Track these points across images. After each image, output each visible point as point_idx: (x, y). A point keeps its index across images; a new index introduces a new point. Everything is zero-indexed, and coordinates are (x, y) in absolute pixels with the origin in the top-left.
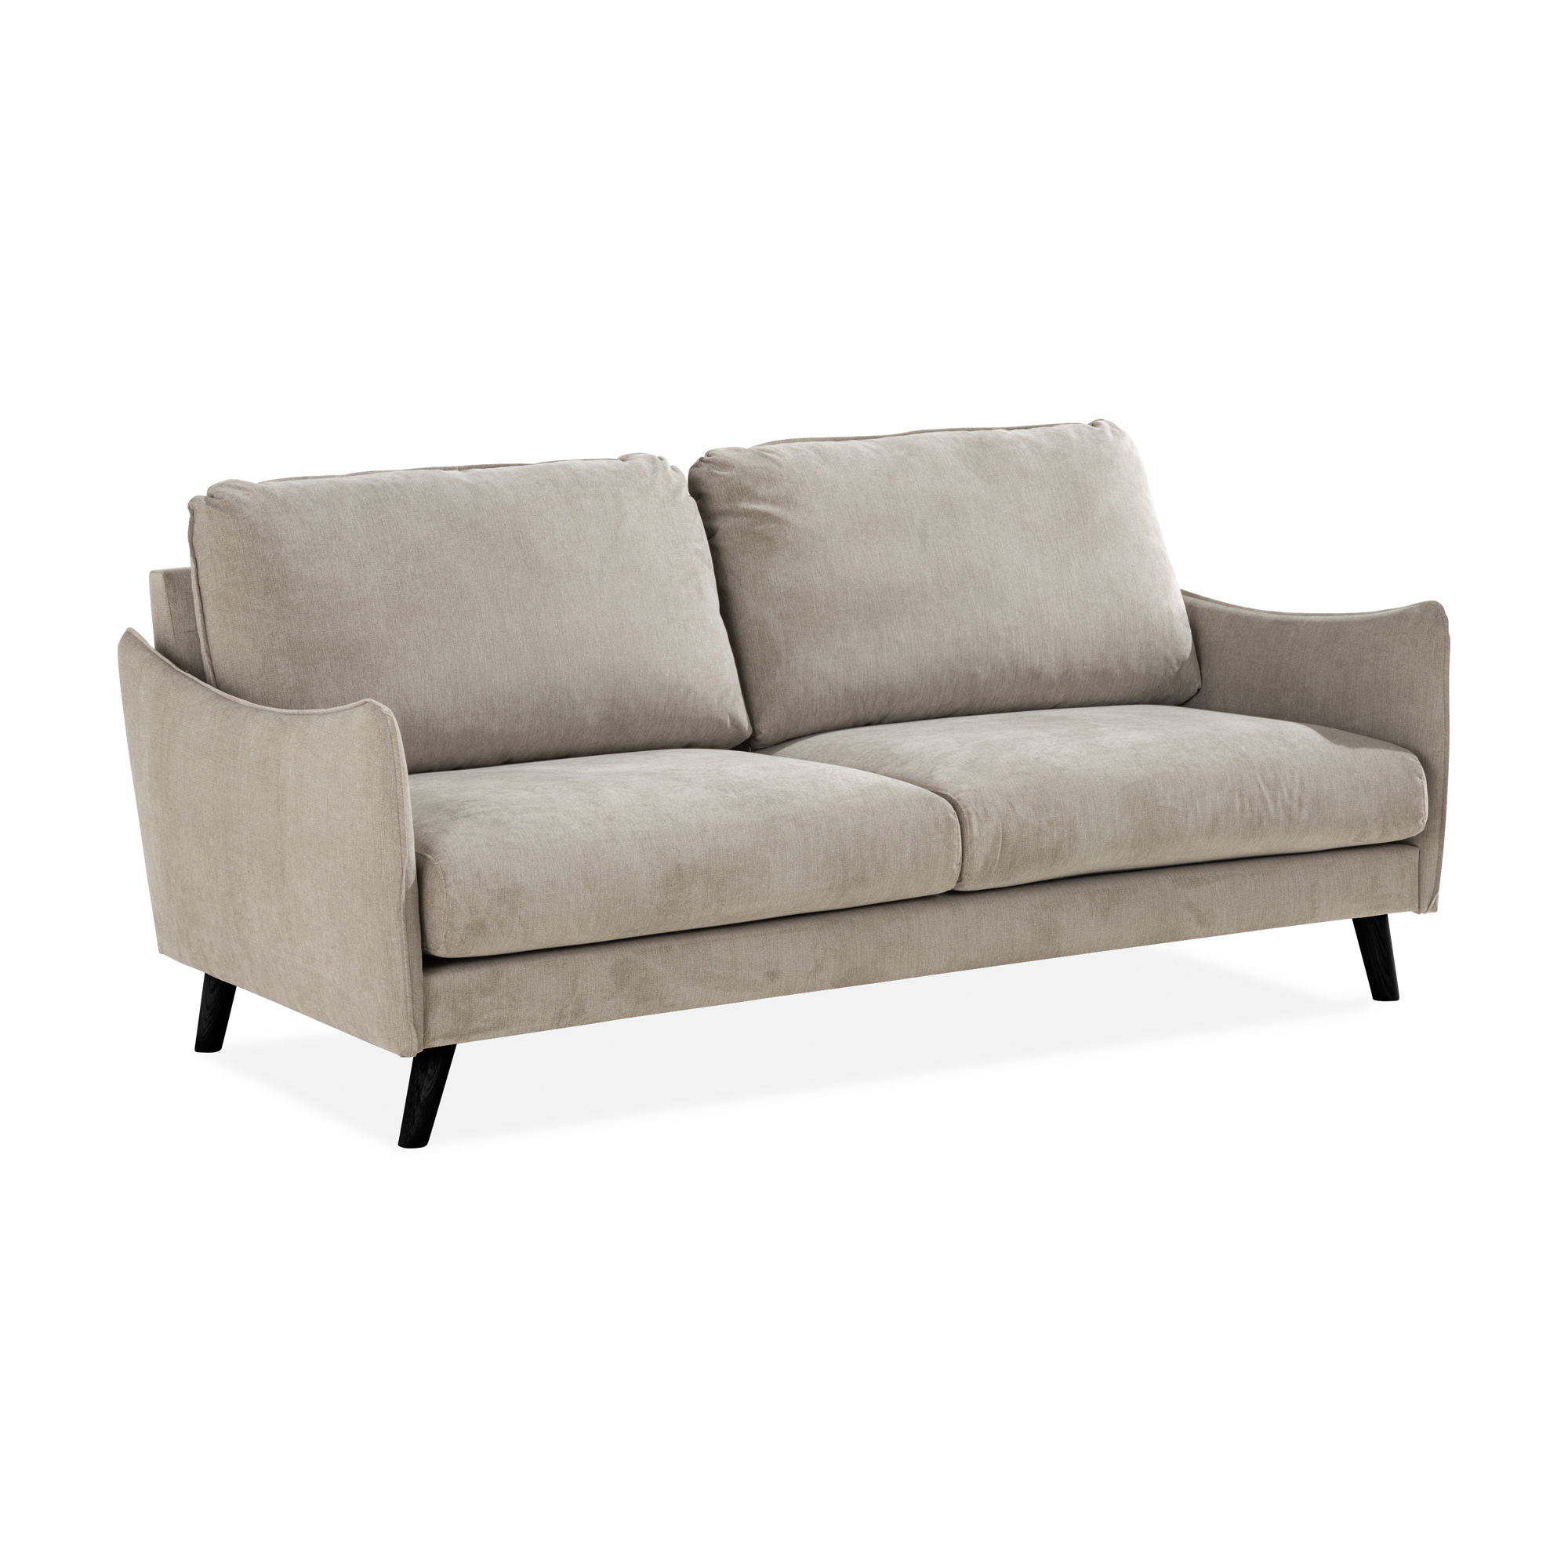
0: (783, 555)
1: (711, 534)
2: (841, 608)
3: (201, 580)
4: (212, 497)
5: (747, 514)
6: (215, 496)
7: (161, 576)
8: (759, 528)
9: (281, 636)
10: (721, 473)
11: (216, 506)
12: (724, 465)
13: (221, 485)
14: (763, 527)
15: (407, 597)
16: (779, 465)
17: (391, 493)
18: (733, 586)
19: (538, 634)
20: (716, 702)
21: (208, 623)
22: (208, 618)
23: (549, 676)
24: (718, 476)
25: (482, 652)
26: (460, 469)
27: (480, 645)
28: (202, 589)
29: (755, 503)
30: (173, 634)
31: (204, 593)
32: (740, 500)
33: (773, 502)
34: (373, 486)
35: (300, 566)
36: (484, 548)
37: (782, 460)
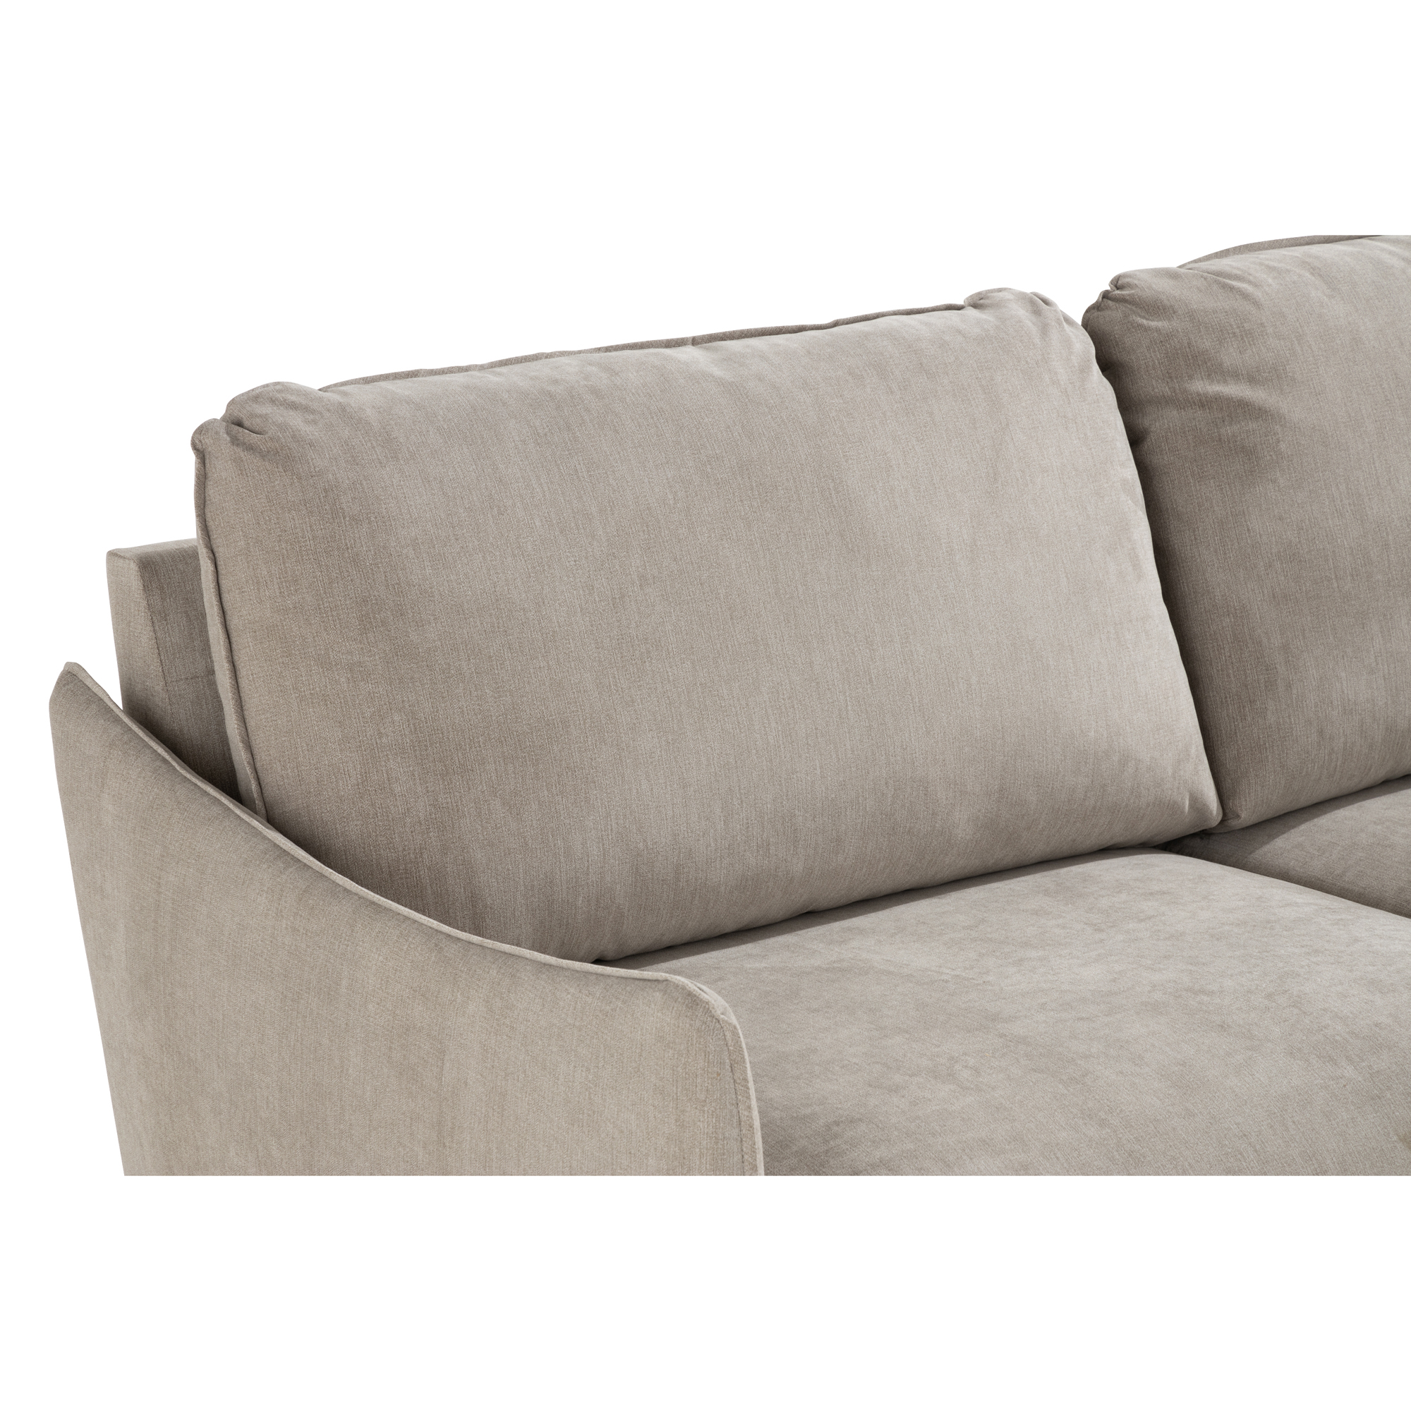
0: (1274, 481)
1: (1136, 439)
2: (1379, 577)
3: (226, 597)
4: (239, 424)
5: (1205, 403)
6: (247, 423)
7: (134, 567)
8: (1228, 430)
9: (396, 718)
10: (1153, 324)
11: (250, 448)
12: (1155, 307)
13: (255, 397)
14: (1235, 428)
15: (633, 625)
16: (1256, 304)
17: (587, 410)
18: (1180, 541)
19: (870, 680)
20: (1170, 771)
21: (244, 683)
22: (243, 672)
23: (892, 760)
24: (1147, 329)
25: (773, 725)
26: (695, 341)
27: (770, 711)
28: (229, 613)
29: (1218, 382)
30: (162, 683)
31: (234, 622)
32: (1191, 377)
33: (1252, 380)
34: (551, 396)
35: (428, 571)
36: (767, 514)
37: (1260, 294)
